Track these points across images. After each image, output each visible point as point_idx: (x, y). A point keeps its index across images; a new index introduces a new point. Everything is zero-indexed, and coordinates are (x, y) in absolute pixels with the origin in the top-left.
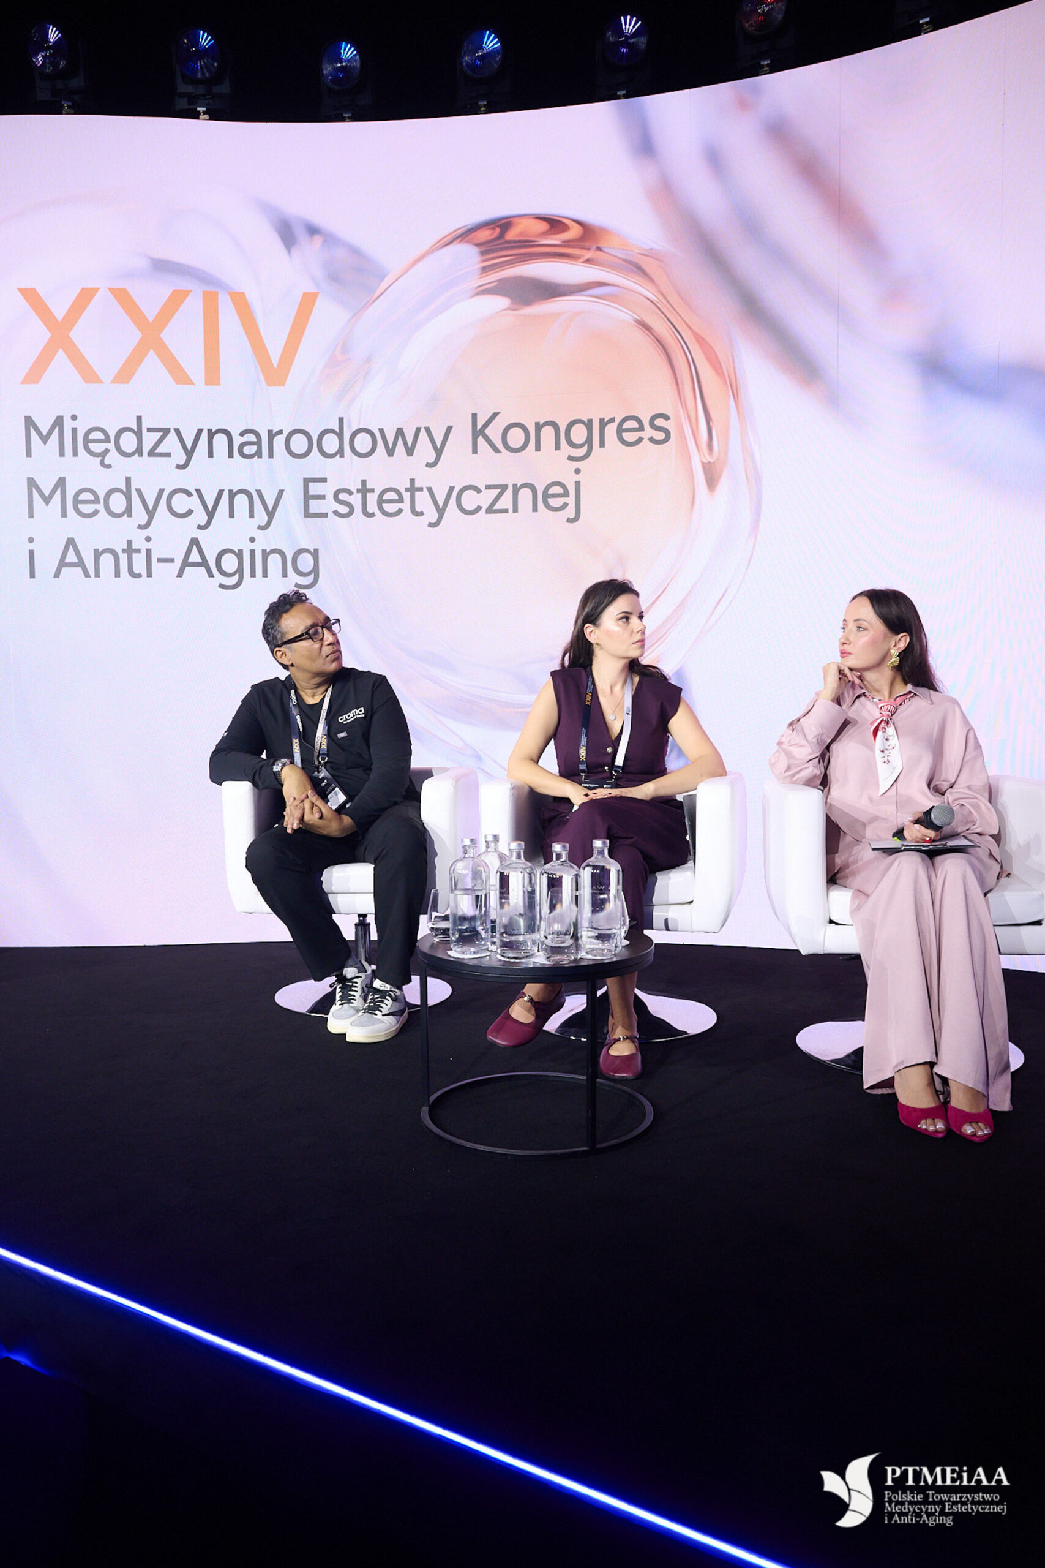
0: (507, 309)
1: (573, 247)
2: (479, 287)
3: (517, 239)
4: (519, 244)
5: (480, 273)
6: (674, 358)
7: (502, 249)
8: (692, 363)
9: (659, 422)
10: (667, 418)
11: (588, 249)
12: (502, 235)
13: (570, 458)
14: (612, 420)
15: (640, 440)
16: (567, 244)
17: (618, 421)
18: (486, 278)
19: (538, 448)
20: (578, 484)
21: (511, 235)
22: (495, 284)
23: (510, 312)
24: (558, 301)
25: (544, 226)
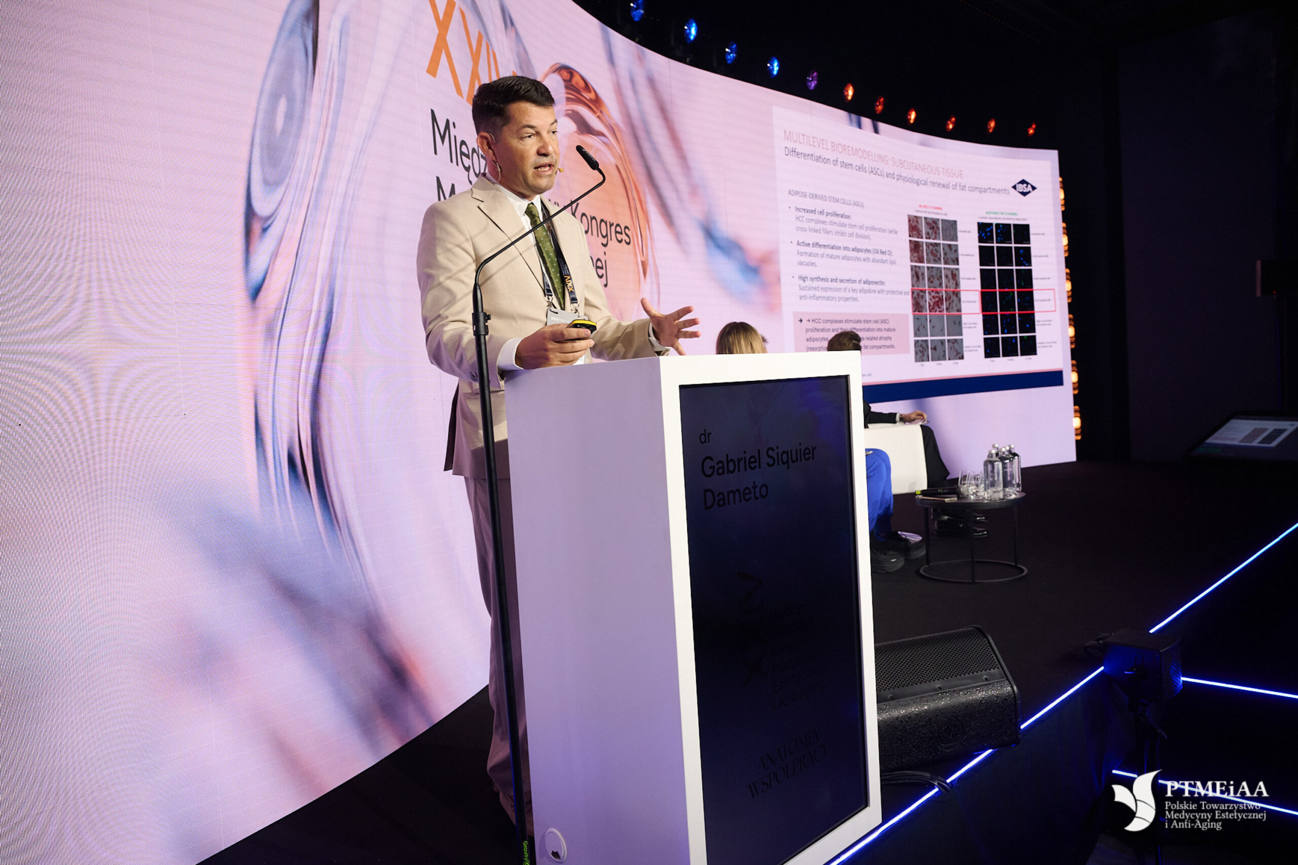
0: (576, 132)
1: (592, 104)
2: (567, 110)
3: (576, 86)
4: (575, 89)
5: (564, 100)
6: (629, 194)
7: (572, 90)
8: (634, 199)
9: (627, 230)
10: (629, 230)
11: (598, 109)
12: (570, 80)
13: (603, 244)
14: (613, 224)
15: (622, 240)
16: (591, 100)
17: (615, 225)
18: (567, 106)
19: (592, 234)
20: (605, 261)
21: (574, 82)
22: (570, 112)
23: (576, 134)
24: (591, 137)
25: (582, 84)
